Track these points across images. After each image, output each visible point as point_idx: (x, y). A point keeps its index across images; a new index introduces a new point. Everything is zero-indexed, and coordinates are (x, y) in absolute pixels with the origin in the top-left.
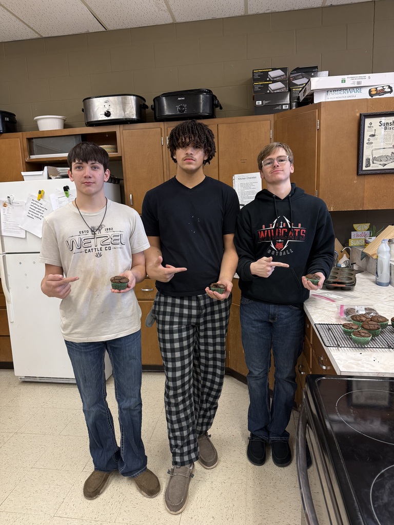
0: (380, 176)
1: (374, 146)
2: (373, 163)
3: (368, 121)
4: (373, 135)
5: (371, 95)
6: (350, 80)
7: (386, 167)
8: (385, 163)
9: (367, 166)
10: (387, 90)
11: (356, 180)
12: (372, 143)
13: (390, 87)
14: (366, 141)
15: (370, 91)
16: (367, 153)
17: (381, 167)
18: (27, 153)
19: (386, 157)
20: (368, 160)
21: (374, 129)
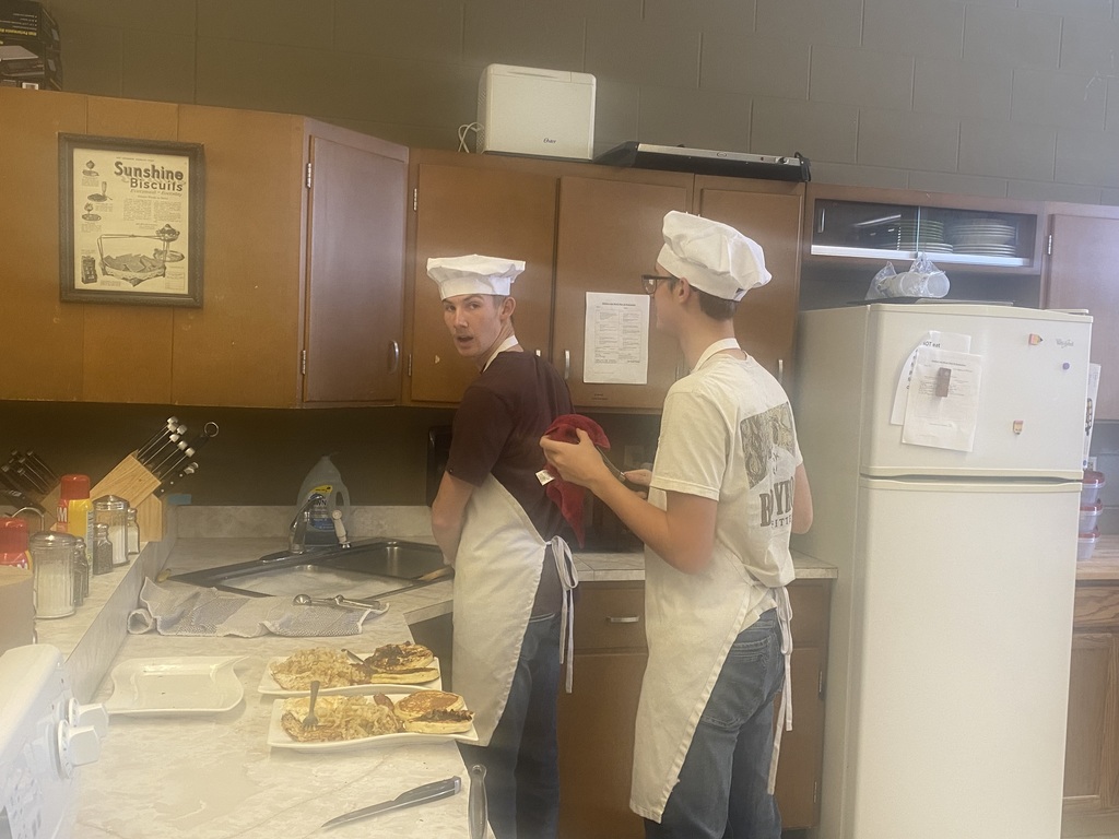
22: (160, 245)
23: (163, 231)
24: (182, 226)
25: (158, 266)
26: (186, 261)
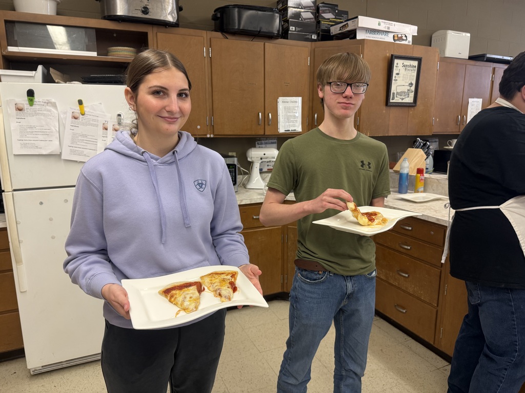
1: (398, 83)
2: (396, 97)
3: (396, 61)
4: (398, 74)
5: (394, 40)
6: (383, 24)
7: (404, 101)
8: (403, 97)
9: (392, 99)
10: (404, 38)
11: (384, 110)
12: (396, 80)
13: (406, 36)
14: (394, 78)
15: (394, 37)
16: (394, 88)
17: (401, 101)
19: (404, 92)
20: (394, 93)
21: (399, 68)
23: (410, 84)
24: (414, 82)
25: (408, 94)
26: (413, 93)
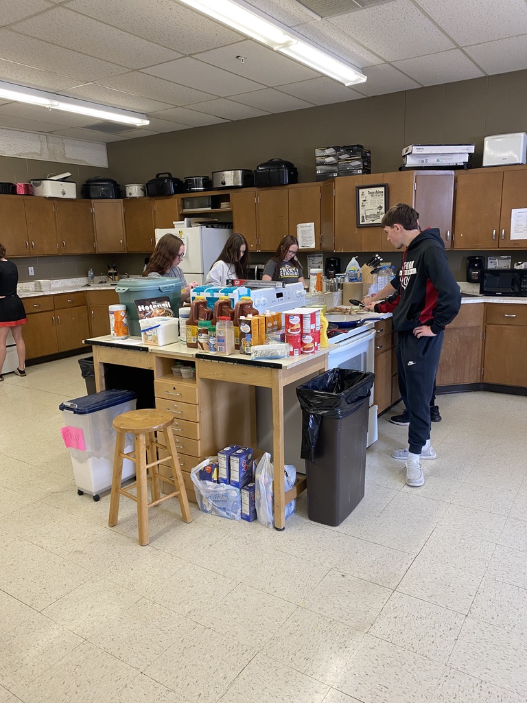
0: (372, 228)
1: (366, 208)
2: (366, 219)
3: (361, 191)
4: (365, 201)
7: (374, 222)
8: (374, 219)
9: (362, 221)
11: (357, 231)
12: (365, 205)
14: (361, 204)
16: (362, 213)
17: (371, 222)
18: (181, 208)
19: (374, 215)
20: (363, 217)
21: (365, 196)
22: (378, 211)
23: (379, 207)
24: (383, 205)
25: (377, 216)
